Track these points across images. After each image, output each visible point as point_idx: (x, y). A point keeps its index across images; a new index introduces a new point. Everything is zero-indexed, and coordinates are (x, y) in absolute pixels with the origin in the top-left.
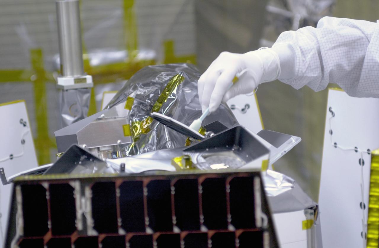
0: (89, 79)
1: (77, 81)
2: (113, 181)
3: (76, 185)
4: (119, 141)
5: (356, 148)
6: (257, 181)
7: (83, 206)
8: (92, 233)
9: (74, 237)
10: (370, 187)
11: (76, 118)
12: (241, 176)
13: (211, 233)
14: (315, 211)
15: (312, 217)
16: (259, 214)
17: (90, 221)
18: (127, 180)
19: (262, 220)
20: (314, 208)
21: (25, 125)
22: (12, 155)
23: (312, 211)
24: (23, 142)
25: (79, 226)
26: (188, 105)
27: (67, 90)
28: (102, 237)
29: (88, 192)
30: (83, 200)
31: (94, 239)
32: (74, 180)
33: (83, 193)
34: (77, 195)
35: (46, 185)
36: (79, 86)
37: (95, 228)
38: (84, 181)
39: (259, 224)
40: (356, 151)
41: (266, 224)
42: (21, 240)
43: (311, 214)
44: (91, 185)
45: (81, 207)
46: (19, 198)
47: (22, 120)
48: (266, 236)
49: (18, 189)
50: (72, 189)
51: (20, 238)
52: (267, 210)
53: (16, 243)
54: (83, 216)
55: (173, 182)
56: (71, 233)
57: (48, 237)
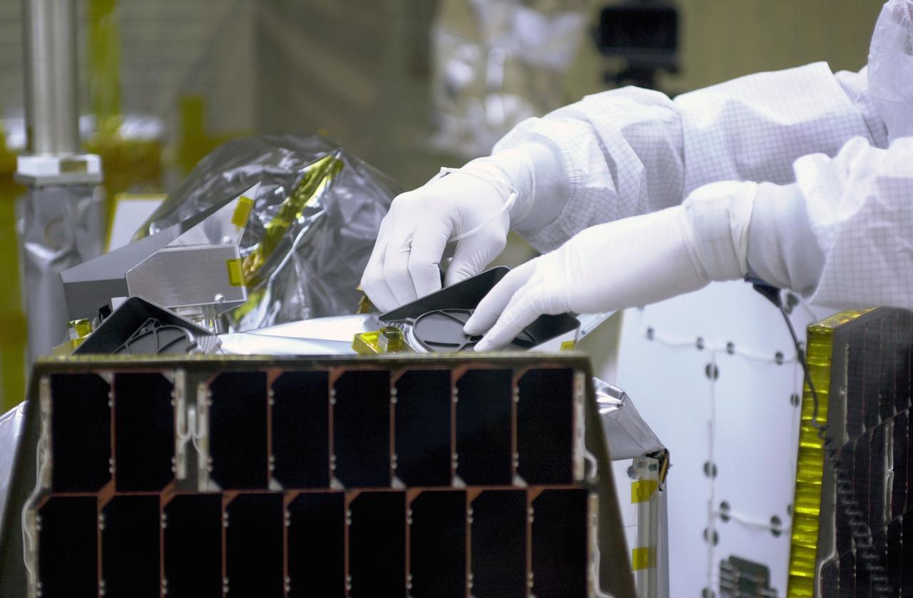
0: (93, 163)
1: (66, 166)
2: (262, 370)
3: (179, 378)
4: (218, 297)
5: (699, 340)
6: (580, 379)
7: (192, 426)
8: (206, 486)
9: (166, 496)
11: (59, 254)
12: (545, 366)
13: (473, 492)
14: (661, 462)
15: (653, 475)
16: (580, 452)
17: (204, 459)
18: (291, 369)
19: (587, 464)
20: (659, 455)
23: (656, 461)
25: (180, 471)
26: (347, 227)
27: (42, 188)
28: (230, 495)
29: (203, 396)
30: (192, 413)
31: (214, 498)
32: (175, 366)
33: (191, 399)
34: (179, 403)
35: (109, 377)
36: (70, 178)
37: (214, 476)
38: (193, 369)
39: (579, 473)
40: (700, 347)
41: (594, 472)
42: (46, 500)
43: (653, 467)
44: (211, 379)
45: (186, 430)
46: (46, 405)
48: (594, 499)
49: (45, 383)
50: (170, 386)
51: (44, 492)
52: (597, 442)
53: (30, 508)
54: (190, 446)
55: (396, 376)
56: (161, 486)
57: (107, 493)
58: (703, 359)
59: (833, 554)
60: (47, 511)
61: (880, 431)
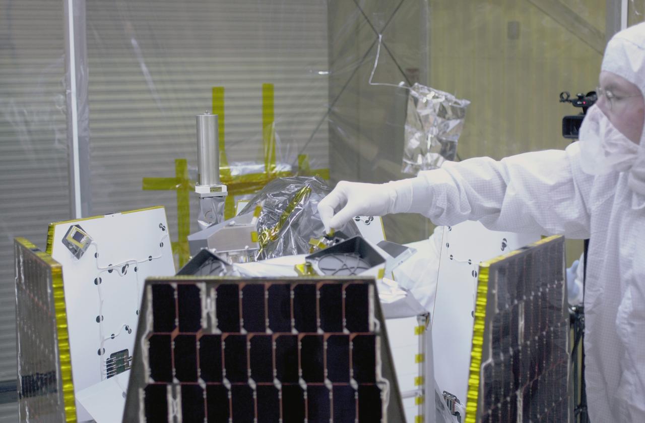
0: (224, 188)
1: (213, 189)
2: (237, 283)
3: (203, 287)
4: (247, 247)
5: (470, 260)
6: (371, 289)
7: (209, 306)
8: (216, 331)
9: (199, 335)
10: (477, 297)
11: (211, 224)
12: (356, 282)
13: (327, 336)
14: (427, 317)
15: (424, 324)
16: (372, 319)
17: (214, 320)
18: (249, 283)
19: (375, 325)
20: (426, 315)
21: (163, 230)
22: (150, 257)
23: (424, 318)
24: (162, 245)
25: (204, 324)
26: (314, 215)
27: (203, 198)
28: (225, 335)
29: (213, 294)
30: (209, 301)
31: (218, 337)
32: (201, 281)
33: (208, 295)
34: (203, 296)
35: (174, 285)
36: (215, 194)
37: (219, 327)
38: (209, 283)
39: (372, 328)
40: (470, 263)
41: (378, 328)
42: (151, 335)
43: (423, 320)
44: (217, 286)
45: (206, 308)
46: (150, 296)
47: (161, 224)
48: (378, 340)
49: (149, 288)
50: (198, 290)
51: (150, 333)
52: (379, 315)
53: (146, 338)
54: (208, 315)
56: (196, 331)
57: (175, 333)
58: (472, 268)
59: (490, 360)
60: (152, 340)
61: (517, 307)
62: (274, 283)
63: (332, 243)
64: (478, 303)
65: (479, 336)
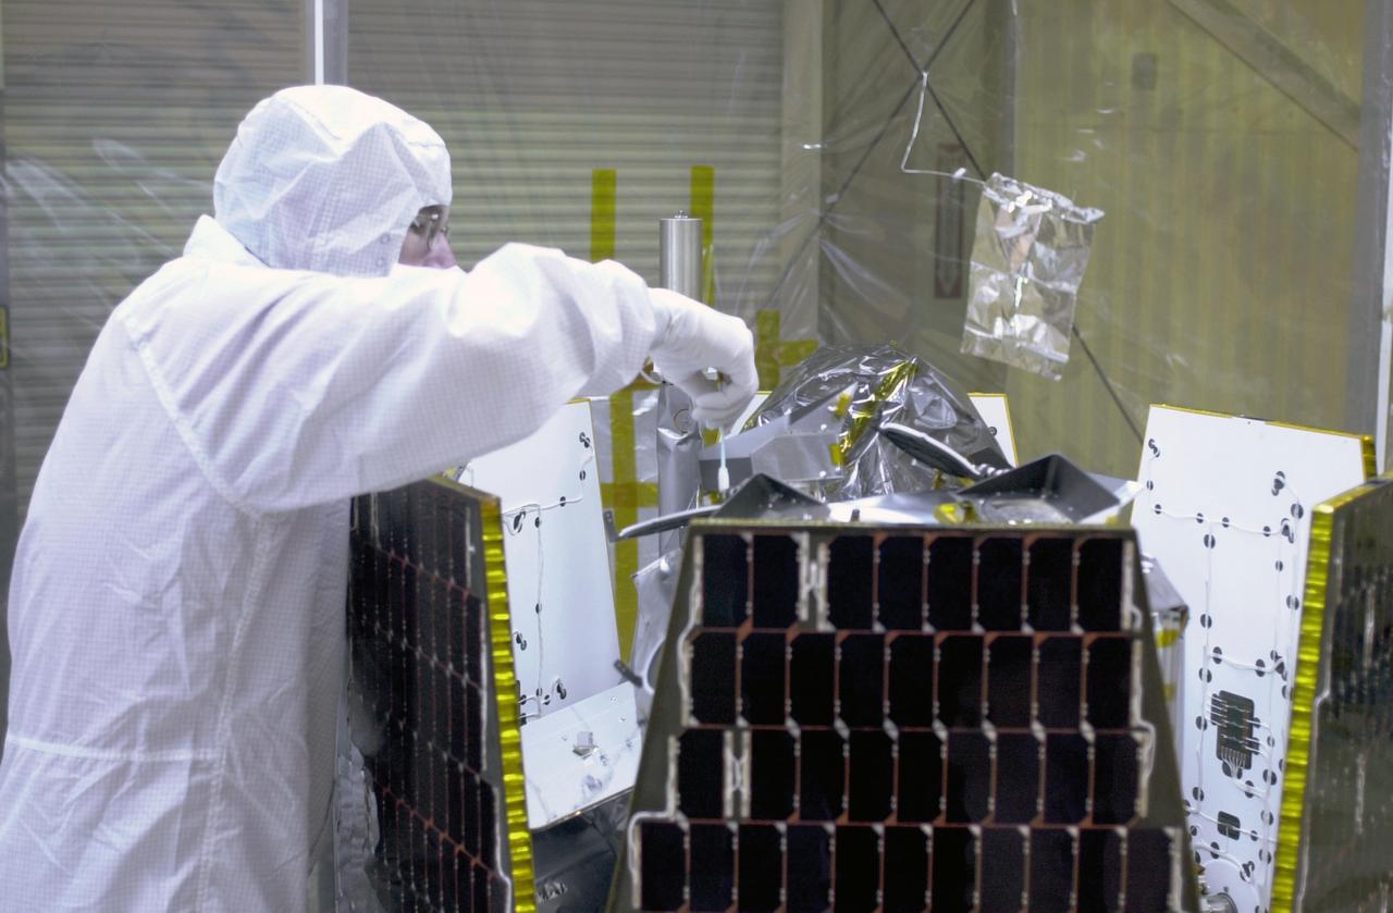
2: (870, 534)
3: (804, 540)
4: (822, 474)
5: (1200, 515)
6: (1128, 548)
7: (813, 578)
8: (824, 626)
9: (791, 634)
11: (685, 436)
12: (1100, 536)
13: (1040, 637)
14: (1183, 616)
15: (1176, 626)
16: (1128, 607)
17: (822, 605)
18: (893, 534)
19: (1133, 617)
20: (1182, 610)
21: (587, 445)
22: (563, 499)
23: (1177, 615)
24: (583, 475)
25: (803, 613)
26: (919, 418)
28: (843, 634)
29: (823, 554)
30: (814, 567)
31: (829, 638)
32: (800, 529)
33: (813, 556)
34: (803, 559)
35: (748, 537)
37: (831, 618)
38: (816, 533)
39: (1126, 624)
40: (1200, 521)
41: (1139, 624)
42: (698, 633)
43: (1175, 619)
44: (831, 539)
45: (808, 580)
46: (698, 558)
47: (583, 434)
48: (1138, 644)
49: (698, 541)
50: (795, 546)
51: (695, 627)
52: (1141, 598)
53: (687, 638)
54: (812, 595)
55: (978, 542)
56: (787, 626)
57: (746, 630)
58: (1203, 530)
59: (1327, 693)
60: (700, 643)
61: (1364, 596)
62: (942, 534)
63: (985, 470)
64: (1311, 582)
65: (1311, 645)
